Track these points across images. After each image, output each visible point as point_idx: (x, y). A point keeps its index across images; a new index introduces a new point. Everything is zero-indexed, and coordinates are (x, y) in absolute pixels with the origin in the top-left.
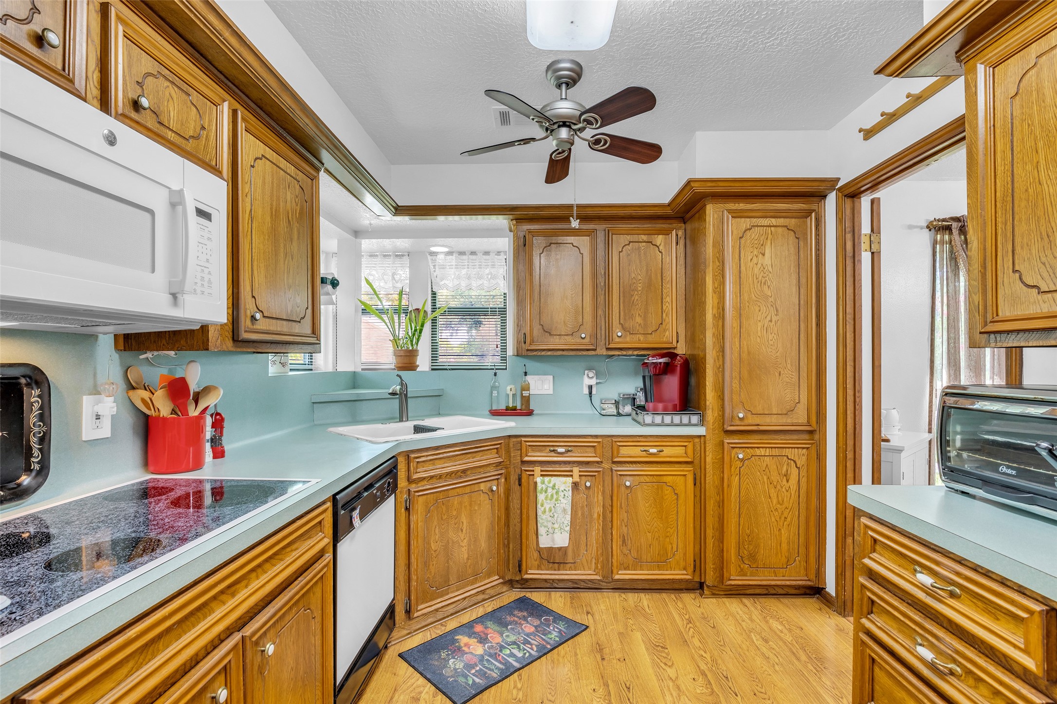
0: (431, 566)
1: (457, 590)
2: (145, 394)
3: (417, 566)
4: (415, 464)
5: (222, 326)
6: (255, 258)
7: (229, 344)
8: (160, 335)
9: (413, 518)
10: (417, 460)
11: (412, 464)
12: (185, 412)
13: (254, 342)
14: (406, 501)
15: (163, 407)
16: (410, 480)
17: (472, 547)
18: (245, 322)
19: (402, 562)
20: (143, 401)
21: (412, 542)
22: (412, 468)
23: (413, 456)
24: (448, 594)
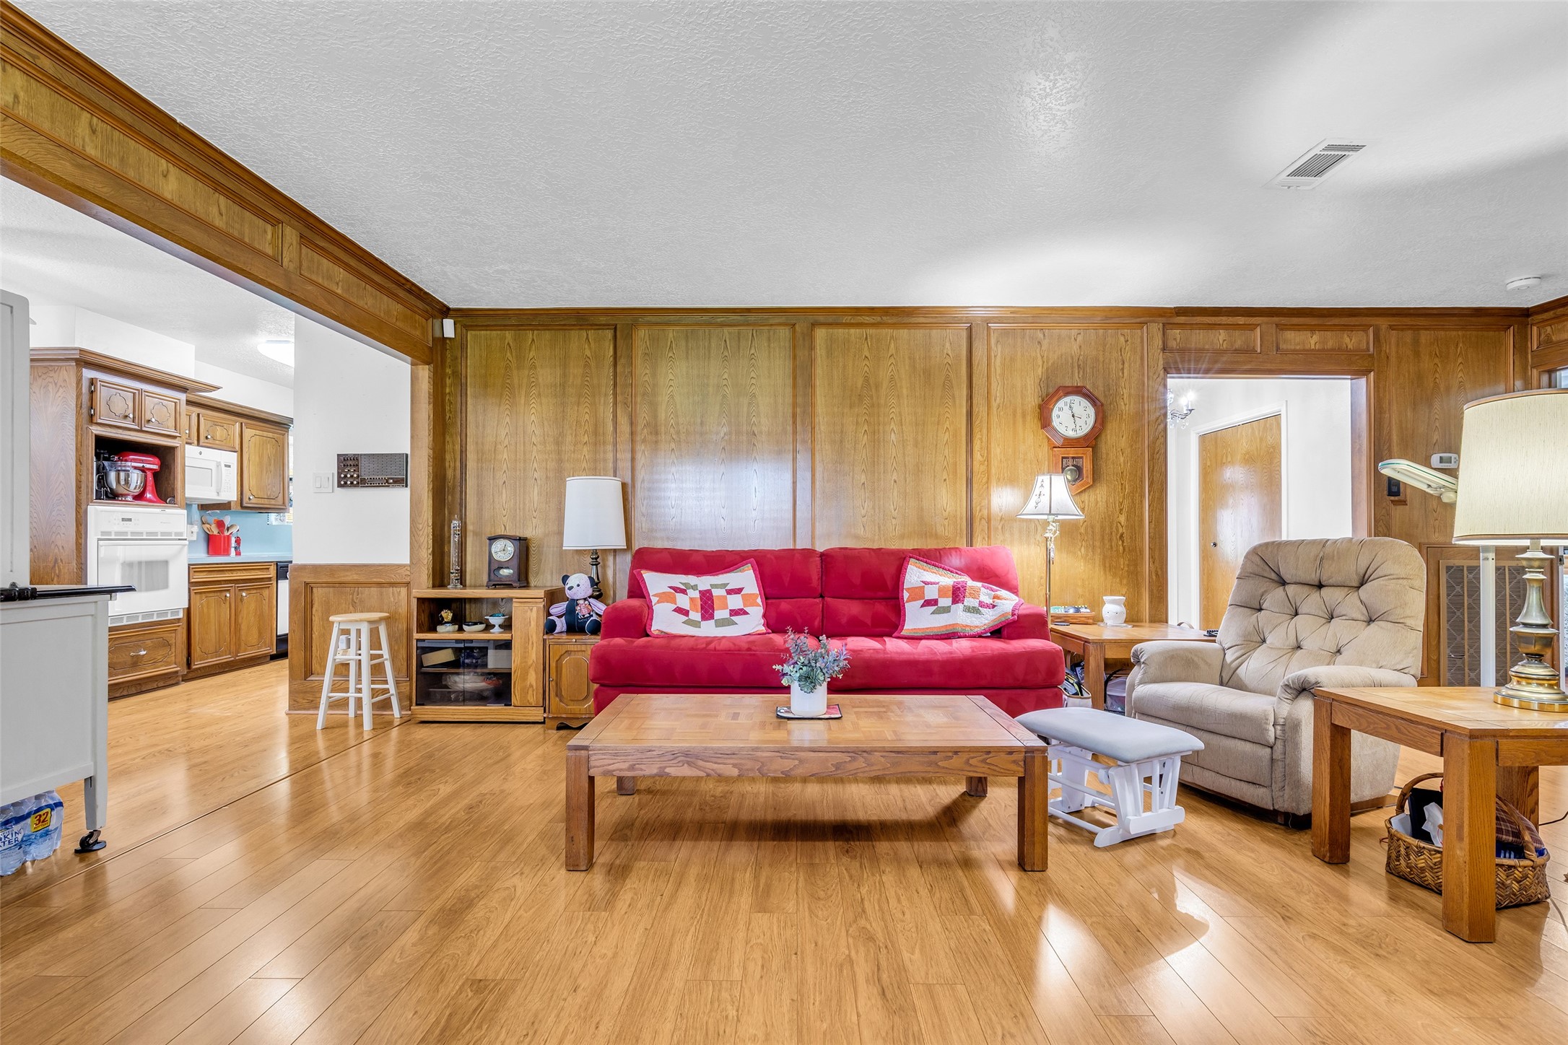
2: (208, 526)
5: (236, 502)
6: (250, 475)
7: (239, 507)
8: (213, 505)
12: (223, 533)
13: (251, 508)
15: (215, 532)
18: (246, 500)
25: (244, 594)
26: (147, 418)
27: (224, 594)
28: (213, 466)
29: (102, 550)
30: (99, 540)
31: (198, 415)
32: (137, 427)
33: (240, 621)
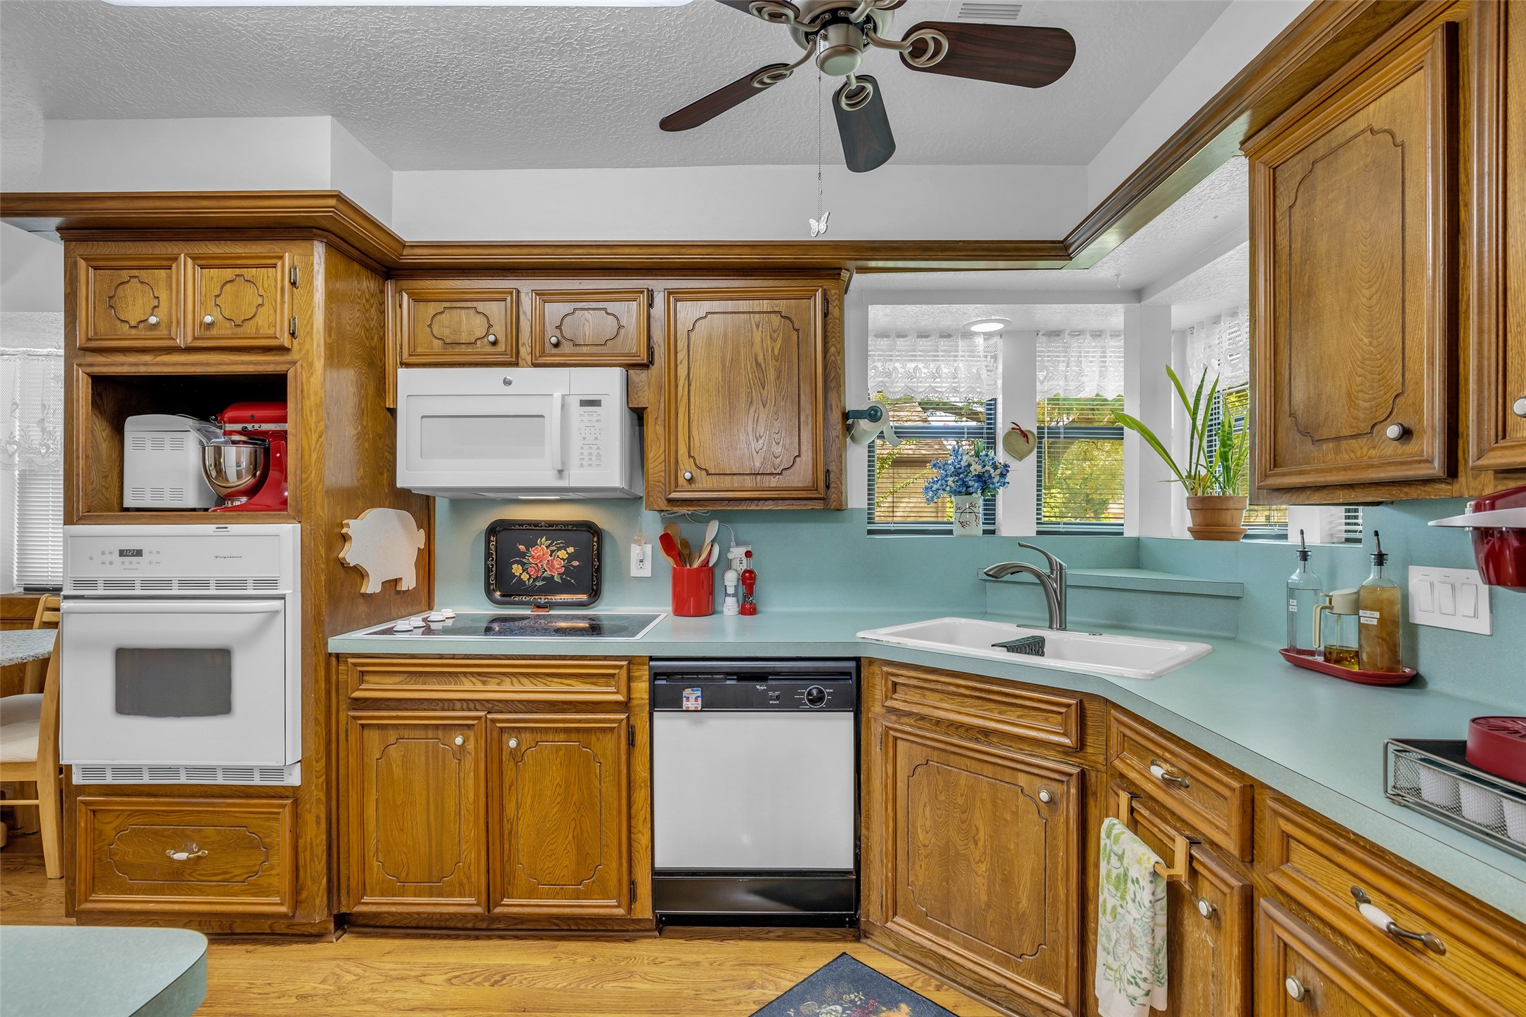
0: (917, 867)
4: (890, 685)
9: (887, 769)
10: (895, 679)
11: (884, 682)
16: (886, 709)
17: (997, 887)
24: (946, 938)
25: (514, 744)
32: (173, 344)
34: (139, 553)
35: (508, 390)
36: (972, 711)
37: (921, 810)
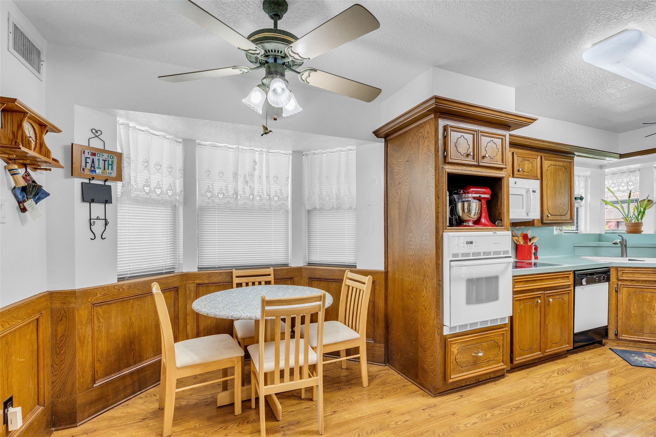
0: (631, 320)
1: (649, 337)
2: (517, 238)
3: (622, 317)
4: (621, 273)
5: (538, 219)
6: (548, 197)
7: (540, 224)
8: (521, 223)
9: (620, 296)
10: (623, 271)
11: (619, 273)
12: (527, 244)
13: (548, 223)
14: (616, 288)
15: (522, 242)
16: (618, 280)
18: (545, 217)
19: (613, 313)
20: (516, 240)
21: (619, 306)
22: (619, 275)
23: (619, 269)
24: (643, 336)
25: (551, 300)
26: (483, 155)
27: (536, 300)
28: (523, 192)
29: (454, 270)
30: (451, 261)
31: (513, 153)
32: (475, 163)
33: (547, 322)
34: (471, 243)
35: (515, 186)
36: (653, 277)
37: (633, 305)
